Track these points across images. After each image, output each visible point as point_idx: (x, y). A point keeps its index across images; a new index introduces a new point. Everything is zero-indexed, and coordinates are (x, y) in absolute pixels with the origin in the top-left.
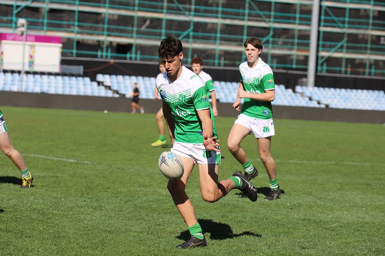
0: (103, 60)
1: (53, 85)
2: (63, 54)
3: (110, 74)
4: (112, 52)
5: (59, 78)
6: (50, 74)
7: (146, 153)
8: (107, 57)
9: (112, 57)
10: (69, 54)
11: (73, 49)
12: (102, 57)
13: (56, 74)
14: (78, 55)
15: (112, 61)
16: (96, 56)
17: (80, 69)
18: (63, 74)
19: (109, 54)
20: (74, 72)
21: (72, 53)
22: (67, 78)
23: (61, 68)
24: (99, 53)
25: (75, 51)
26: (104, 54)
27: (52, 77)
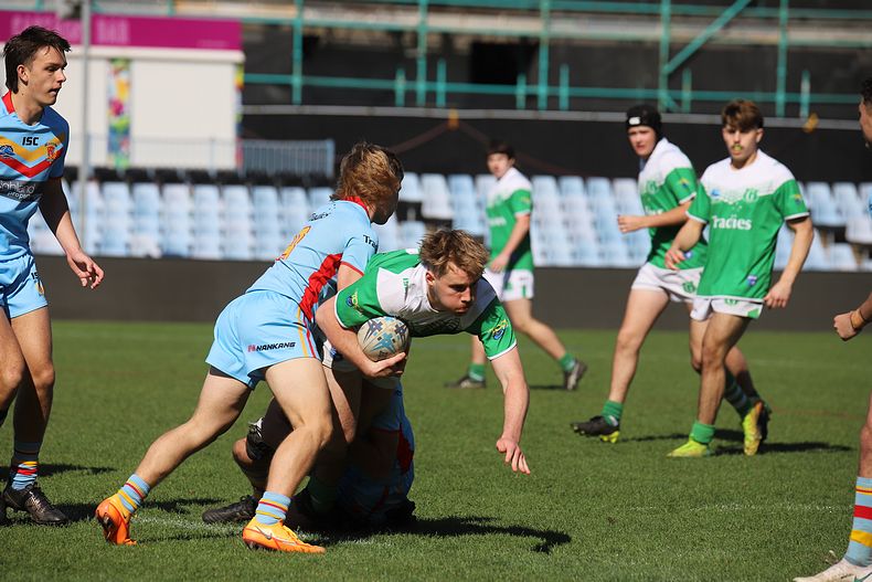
0: (418, 112)
1: (215, 223)
2: (248, 93)
3: (448, 170)
4: (450, 79)
5: (238, 194)
6: (198, 178)
7: (597, 494)
8: (431, 97)
9: (453, 100)
10: (275, 93)
11: (290, 72)
12: (411, 98)
13: (224, 179)
14: (311, 95)
15: (454, 114)
16: (387, 98)
17: (323, 154)
18: (250, 178)
19: (441, 87)
20: (299, 168)
21: (288, 88)
22: (268, 193)
23: (242, 154)
24: (400, 85)
25: (297, 80)
26: (421, 86)
27: (208, 193)
